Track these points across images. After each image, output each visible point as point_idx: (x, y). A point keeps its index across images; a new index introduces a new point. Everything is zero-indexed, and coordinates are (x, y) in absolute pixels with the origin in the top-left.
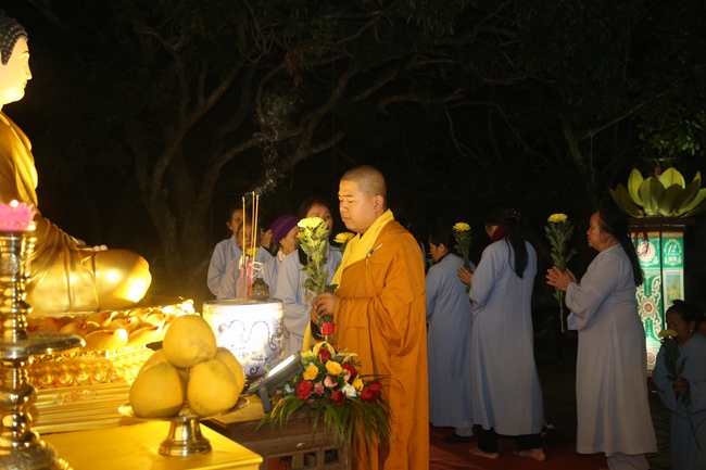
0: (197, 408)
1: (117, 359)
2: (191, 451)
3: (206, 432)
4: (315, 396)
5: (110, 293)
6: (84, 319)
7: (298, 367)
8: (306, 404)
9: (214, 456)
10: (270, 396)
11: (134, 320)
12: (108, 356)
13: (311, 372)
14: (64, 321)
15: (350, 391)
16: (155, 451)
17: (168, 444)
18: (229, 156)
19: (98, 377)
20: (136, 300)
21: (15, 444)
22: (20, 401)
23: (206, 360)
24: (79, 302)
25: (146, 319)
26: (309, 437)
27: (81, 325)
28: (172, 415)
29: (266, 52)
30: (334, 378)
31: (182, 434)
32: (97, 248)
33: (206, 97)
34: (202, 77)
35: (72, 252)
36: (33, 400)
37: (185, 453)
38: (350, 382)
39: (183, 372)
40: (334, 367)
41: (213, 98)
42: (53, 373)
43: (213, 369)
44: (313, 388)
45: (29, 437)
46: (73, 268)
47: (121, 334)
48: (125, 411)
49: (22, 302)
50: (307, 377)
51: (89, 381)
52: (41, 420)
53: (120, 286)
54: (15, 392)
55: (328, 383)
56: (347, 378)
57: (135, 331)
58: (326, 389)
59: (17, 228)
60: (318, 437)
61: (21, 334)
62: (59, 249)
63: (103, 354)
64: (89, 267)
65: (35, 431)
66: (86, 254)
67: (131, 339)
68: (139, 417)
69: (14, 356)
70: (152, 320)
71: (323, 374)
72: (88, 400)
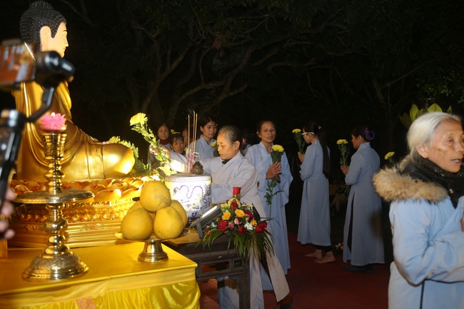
0: (159, 235)
1: (116, 206)
2: (157, 259)
3: (165, 249)
4: (229, 229)
5: (112, 168)
6: (97, 182)
7: (219, 212)
8: (223, 234)
9: (169, 263)
10: (203, 229)
11: (125, 184)
12: (110, 205)
13: (226, 216)
14: (85, 184)
15: (249, 226)
16: (136, 259)
17: (144, 255)
18: (184, 97)
19: (105, 216)
20: (126, 173)
21: (56, 253)
22: (58, 228)
23: (164, 208)
24: (93, 174)
25: (131, 183)
26: (225, 253)
27: (95, 187)
28: (146, 239)
29: (204, 38)
30: (240, 219)
31: (152, 250)
32: (104, 143)
33: (171, 63)
34: (169, 53)
35: (90, 144)
36: (65, 228)
37: (153, 260)
38: (249, 222)
39: (152, 214)
40: (240, 213)
41: (175, 64)
42: (80, 214)
43: (169, 212)
44: (227, 225)
45: (64, 249)
46: (91, 154)
47: (118, 192)
48: (119, 235)
49: (58, 171)
50: (224, 218)
51: (100, 218)
52: (70, 240)
53: (118, 164)
54: (56, 223)
55: (236, 222)
56: (247, 219)
57: (125, 190)
58: (235, 225)
59: (55, 128)
60: (231, 252)
61: (58, 189)
62: (83, 143)
63: (108, 203)
64: (100, 154)
65: (68, 246)
66: (98, 146)
67: (123, 195)
68: (126, 240)
69: (55, 202)
70: (136, 184)
71: (233, 217)
72: (100, 229)
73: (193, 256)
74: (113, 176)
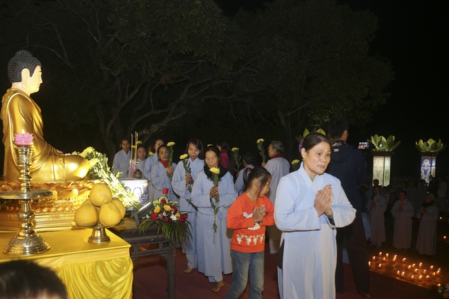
0: (103, 223)
1: (75, 202)
2: (102, 241)
3: (109, 233)
4: (159, 219)
5: (72, 174)
6: (60, 184)
7: (152, 207)
8: (155, 223)
9: (111, 244)
10: (140, 219)
11: (81, 185)
12: (71, 201)
13: (157, 209)
14: (50, 185)
15: (174, 218)
16: (86, 241)
17: (92, 238)
18: (138, 120)
19: (67, 209)
20: (82, 177)
21: (27, 235)
22: (28, 217)
23: (107, 203)
24: (57, 178)
25: (86, 185)
26: (156, 237)
27: (58, 188)
28: (94, 226)
29: (153, 76)
30: (167, 212)
31: (98, 234)
32: (66, 155)
33: (129, 95)
34: (127, 87)
35: (55, 155)
36: (33, 217)
37: (99, 241)
38: (174, 214)
39: (97, 207)
40: (167, 208)
41: (132, 96)
42: (48, 207)
43: (110, 207)
44: (157, 216)
45: (32, 232)
46: (56, 163)
47: (75, 191)
48: (74, 223)
49: (28, 175)
50: (155, 211)
51: (63, 211)
52: (37, 226)
53: (76, 171)
54: (26, 213)
55: (164, 214)
56: (172, 212)
57: (81, 190)
58: (164, 217)
59: (25, 144)
60: (160, 236)
61: (28, 189)
62: (51, 154)
63: (69, 199)
64: (62, 163)
65: (36, 230)
66: (61, 157)
67: (80, 194)
68: (78, 227)
69: (25, 198)
70: (90, 186)
71: (162, 210)
72: (62, 219)
73: (128, 239)
74: (72, 179)
